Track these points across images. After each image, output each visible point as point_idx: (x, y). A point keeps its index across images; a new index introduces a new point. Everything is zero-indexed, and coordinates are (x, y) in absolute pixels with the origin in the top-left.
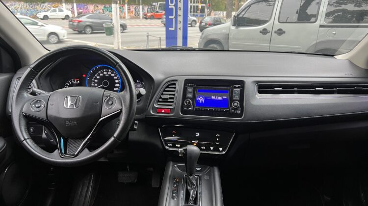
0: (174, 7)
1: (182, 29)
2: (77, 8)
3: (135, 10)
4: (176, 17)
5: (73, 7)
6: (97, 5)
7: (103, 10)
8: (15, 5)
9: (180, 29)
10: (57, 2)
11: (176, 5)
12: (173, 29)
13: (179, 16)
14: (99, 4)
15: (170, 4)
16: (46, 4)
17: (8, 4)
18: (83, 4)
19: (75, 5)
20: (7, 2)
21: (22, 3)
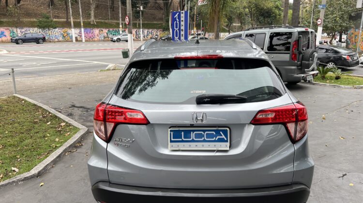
2: (84, 32)
3: (136, 33)
5: (81, 31)
6: (102, 29)
7: (107, 33)
8: (29, 30)
10: (67, 28)
14: (104, 28)
16: (57, 29)
17: (23, 30)
18: (89, 29)
19: (83, 30)
20: (22, 28)
21: (36, 29)
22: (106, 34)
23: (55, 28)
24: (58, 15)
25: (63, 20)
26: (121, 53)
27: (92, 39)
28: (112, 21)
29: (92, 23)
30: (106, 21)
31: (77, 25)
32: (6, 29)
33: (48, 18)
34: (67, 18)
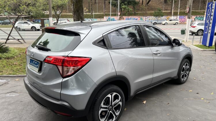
0: (208, 22)
1: (210, 33)
2: (179, 18)
4: (208, 27)
7: (195, 19)
9: (209, 33)
10: (169, 16)
11: (209, 21)
12: (207, 33)
13: (210, 26)
14: (193, 15)
15: (207, 21)
16: (164, 17)
17: (146, 18)
18: (183, 16)
19: (178, 16)
20: (146, 17)
21: (153, 17)
22: (193, 20)
23: (163, 16)
24: (167, 8)
25: (169, 11)
26: (180, 31)
27: (184, 22)
28: (201, 11)
29: (186, 12)
30: (197, 11)
31: (175, 14)
32: (139, 17)
33: (160, 11)
34: (171, 10)
